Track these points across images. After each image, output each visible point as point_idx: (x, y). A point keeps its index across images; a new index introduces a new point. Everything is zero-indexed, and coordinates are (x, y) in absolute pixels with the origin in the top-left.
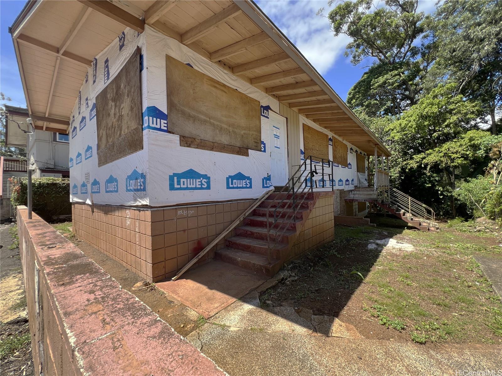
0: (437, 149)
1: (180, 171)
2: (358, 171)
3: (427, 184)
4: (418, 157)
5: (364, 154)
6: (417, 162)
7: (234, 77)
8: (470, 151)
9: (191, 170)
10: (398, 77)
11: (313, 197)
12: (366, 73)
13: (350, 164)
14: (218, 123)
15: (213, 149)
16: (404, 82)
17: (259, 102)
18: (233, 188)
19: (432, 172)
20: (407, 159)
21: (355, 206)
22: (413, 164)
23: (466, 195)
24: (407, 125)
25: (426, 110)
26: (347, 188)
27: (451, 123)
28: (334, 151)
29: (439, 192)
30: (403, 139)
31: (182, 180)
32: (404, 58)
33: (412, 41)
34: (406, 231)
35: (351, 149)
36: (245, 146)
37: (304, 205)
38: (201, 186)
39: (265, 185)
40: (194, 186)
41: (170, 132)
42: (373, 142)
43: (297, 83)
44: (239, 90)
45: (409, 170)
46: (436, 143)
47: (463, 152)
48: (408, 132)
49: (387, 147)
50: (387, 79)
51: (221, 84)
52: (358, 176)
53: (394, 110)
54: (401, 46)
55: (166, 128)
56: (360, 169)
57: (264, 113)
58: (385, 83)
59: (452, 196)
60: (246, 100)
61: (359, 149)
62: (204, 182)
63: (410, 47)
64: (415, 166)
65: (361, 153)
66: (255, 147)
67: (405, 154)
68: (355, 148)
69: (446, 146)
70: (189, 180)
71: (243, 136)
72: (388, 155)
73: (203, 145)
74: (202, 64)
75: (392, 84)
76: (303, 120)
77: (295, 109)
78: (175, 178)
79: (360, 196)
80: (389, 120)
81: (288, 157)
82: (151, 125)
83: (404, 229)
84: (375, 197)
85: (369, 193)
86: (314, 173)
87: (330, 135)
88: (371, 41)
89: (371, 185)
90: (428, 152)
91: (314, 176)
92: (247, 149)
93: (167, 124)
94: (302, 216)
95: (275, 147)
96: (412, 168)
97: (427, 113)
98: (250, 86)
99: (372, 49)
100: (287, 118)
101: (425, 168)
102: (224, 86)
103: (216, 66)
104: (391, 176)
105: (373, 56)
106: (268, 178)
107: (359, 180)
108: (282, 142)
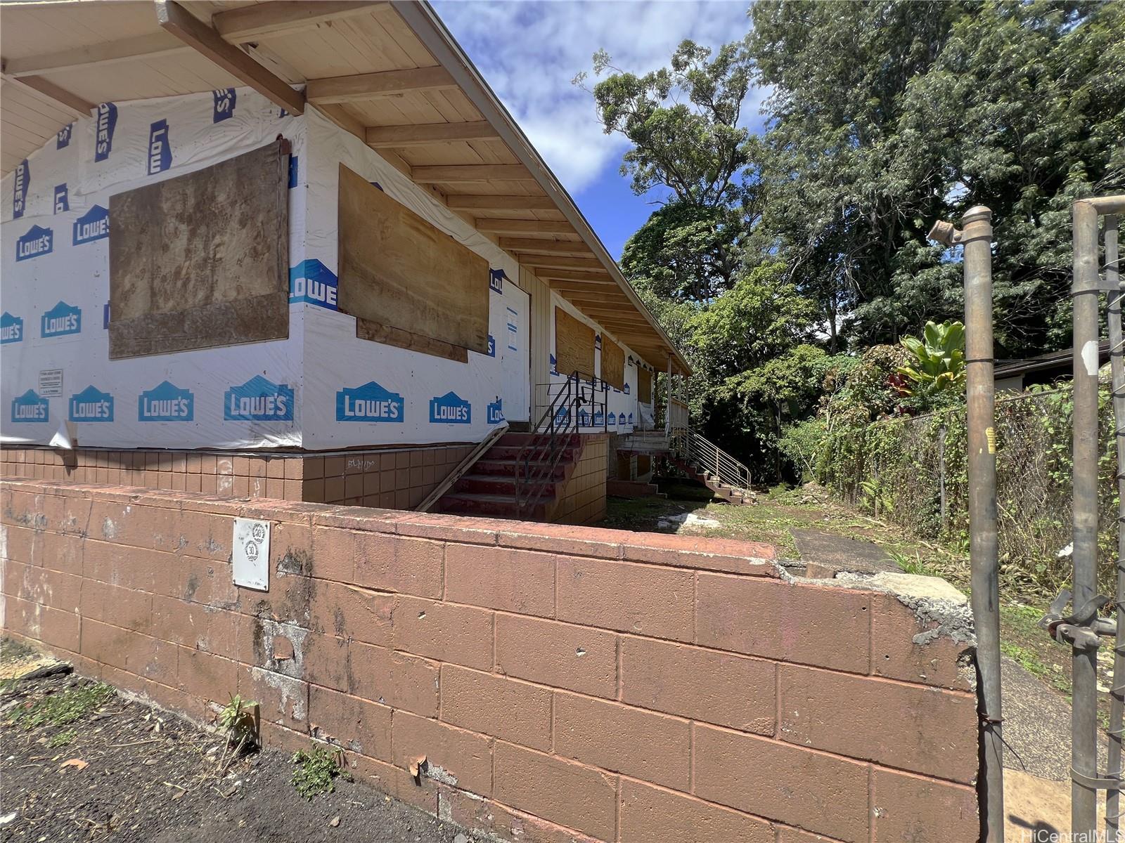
0: (757, 370)
1: (355, 385)
2: (640, 399)
3: (745, 428)
4: (731, 381)
5: (650, 369)
6: (731, 390)
7: (448, 213)
8: (801, 377)
9: (373, 383)
10: (706, 233)
11: (579, 441)
12: (656, 214)
13: (627, 386)
14: (421, 298)
15: (410, 345)
16: (716, 244)
17: (488, 262)
18: (441, 421)
19: (752, 407)
20: (716, 383)
21: (634, 463)
22: (724, 393)
23: (794, 448)
24: (717, 322)
25: (745, 301)
26: (622, 430)
27: (777, 329)
28: (603, 360)
29: (761, 443)
30: (712, 347)
31: (358, 402)
32: (717, 201)
33: (729, 175)
34: (711, 505)
35: (630, 358)
36: (462, 344)
37: (565, 455)
38: (389, 415)
39: (492, 419)
40: (377, 415)
41: (341, 310)
42: (666, 350)
43: (557, 240)
44: (456, 237)
45: (719, 402)
46: (758, 360)
47: (791, 377)
48: (718, 335)
49: (686, 357)
50: (690, 235)
51: (428, 225)
52: (639, 409)
53: (698, 291)
54: (713, 179)
55: (334, 303)
56: (643, 396)
57: (494, 283)
58: (686, 240)
59: (776, 449)
60: (466, 257)
61: (643, 358)
62: (394, 407)
63: (726, 183)
64: (727, 396)
65: (644, 366)
66: (478, 347)
67: (714, 373)
68: (636, 357)
69: (769, 366)
70: (368, 402)
71: (459, 324)
72: (688, 373)
73: (395, 337)
74: (397, 184)
75: (699, 244)
76: (557, 300)
77: (545, 280)
78: (347, 397)
79: (643, 445)
80: (690, 309)
81: (530, 367)
82: (310, 295)
83: (709, 503)
84: (666, 447)
85: (657, 439)
86: (581, 401)
87: (599, 329)
88: (667, 159)
89: (659, 426)
90: (745, 374)
91: (580, 405)
92: (466, 348)
93: (336, 294)
94: (563, 472)
95: (509, 347)
96: (722, 399)
97: (746, 306)
98: (474, 231)
99: (668, 174)
100: (530, 295)
101: (742, 400)
102: (432, 228)
103: (419, 190)
104: (691, 413)
105: (669, 185)
106: (497, 406)
107: (641, 416)
108: (520, 339)
